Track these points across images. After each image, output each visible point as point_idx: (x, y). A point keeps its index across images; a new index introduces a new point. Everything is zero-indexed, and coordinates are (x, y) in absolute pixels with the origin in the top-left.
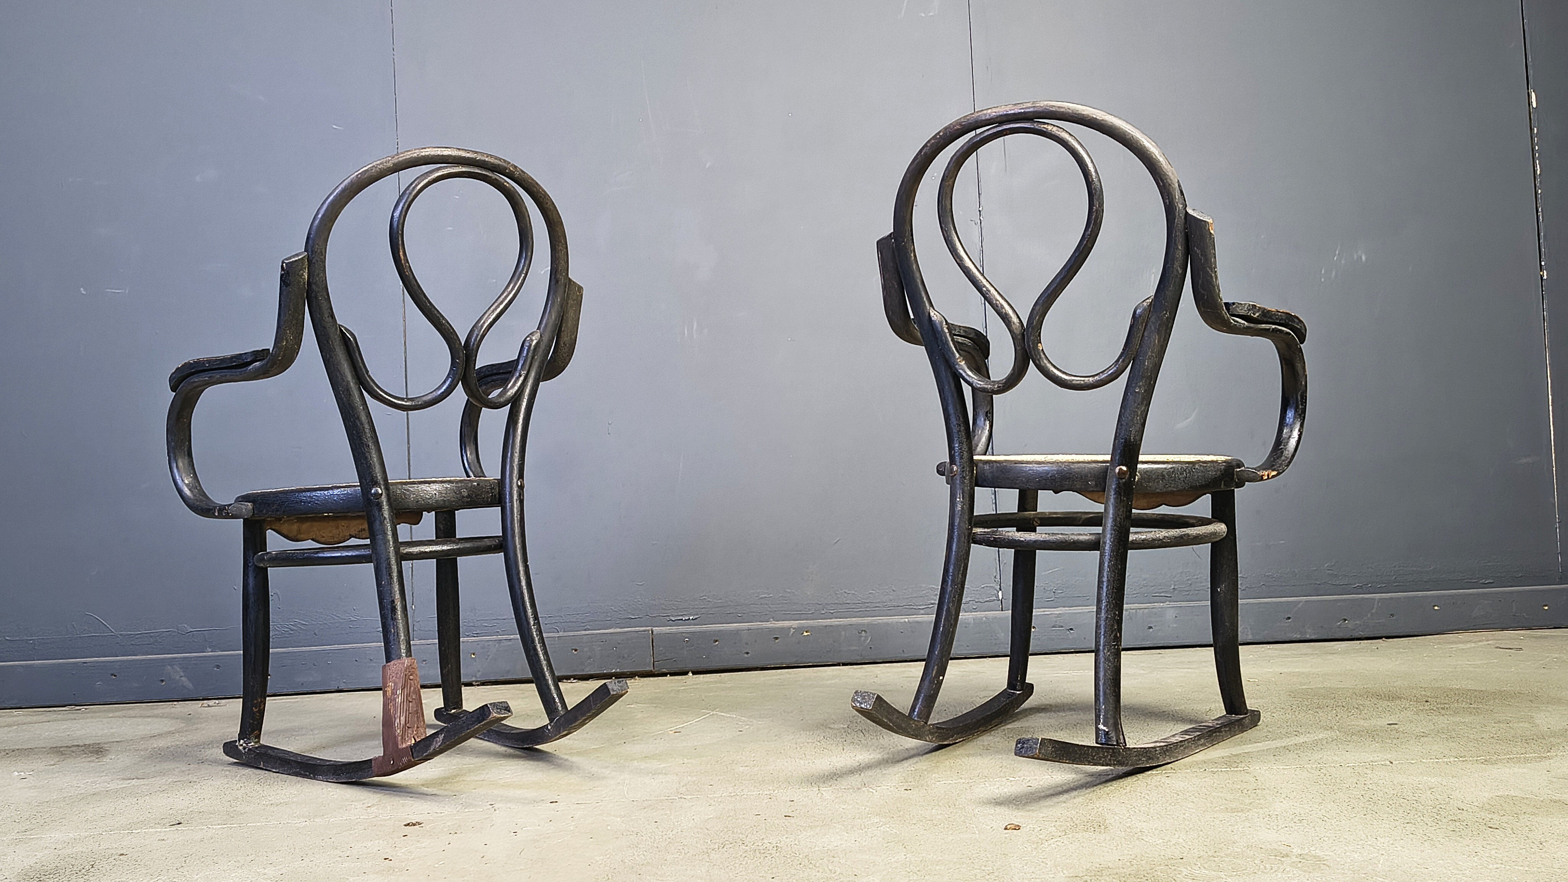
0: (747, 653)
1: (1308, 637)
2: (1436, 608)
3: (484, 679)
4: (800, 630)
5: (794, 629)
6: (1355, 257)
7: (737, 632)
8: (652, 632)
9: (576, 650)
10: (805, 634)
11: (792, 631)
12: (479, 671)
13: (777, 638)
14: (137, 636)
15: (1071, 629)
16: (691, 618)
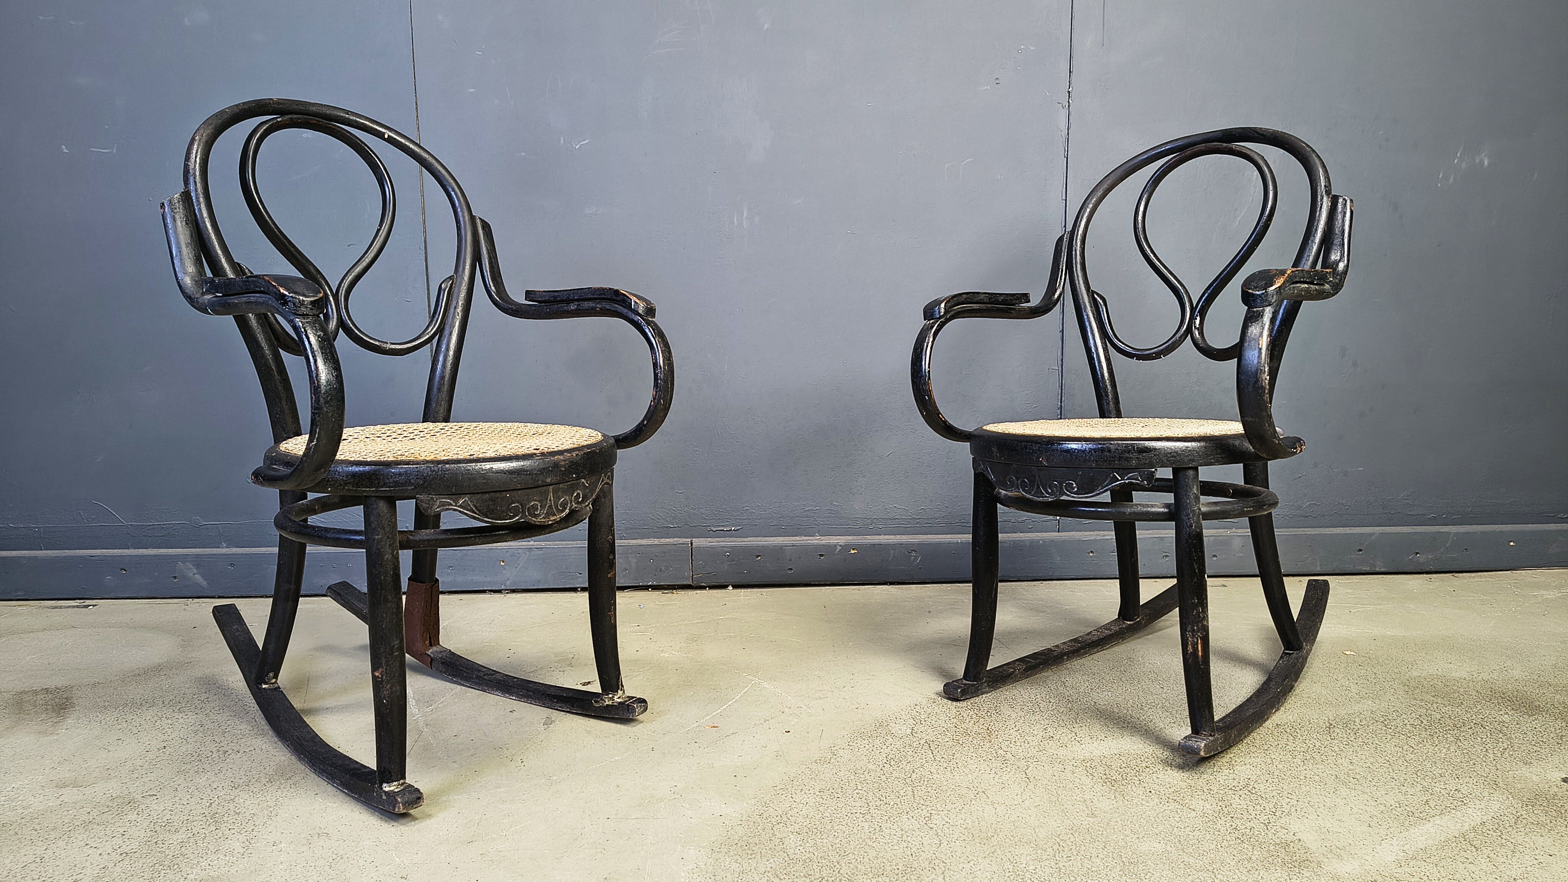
0: (791, 569)
1: (1377, 569)
2: (1512, 544)
3: (514, 587)
4: (846, 547)
6: (1477, 161)
7: (782, 547)
8: (692, 544)
10: (853, 550)
11: (839, 547)
13: (822, 555)
14: (148, 528)
16: (733, 528)
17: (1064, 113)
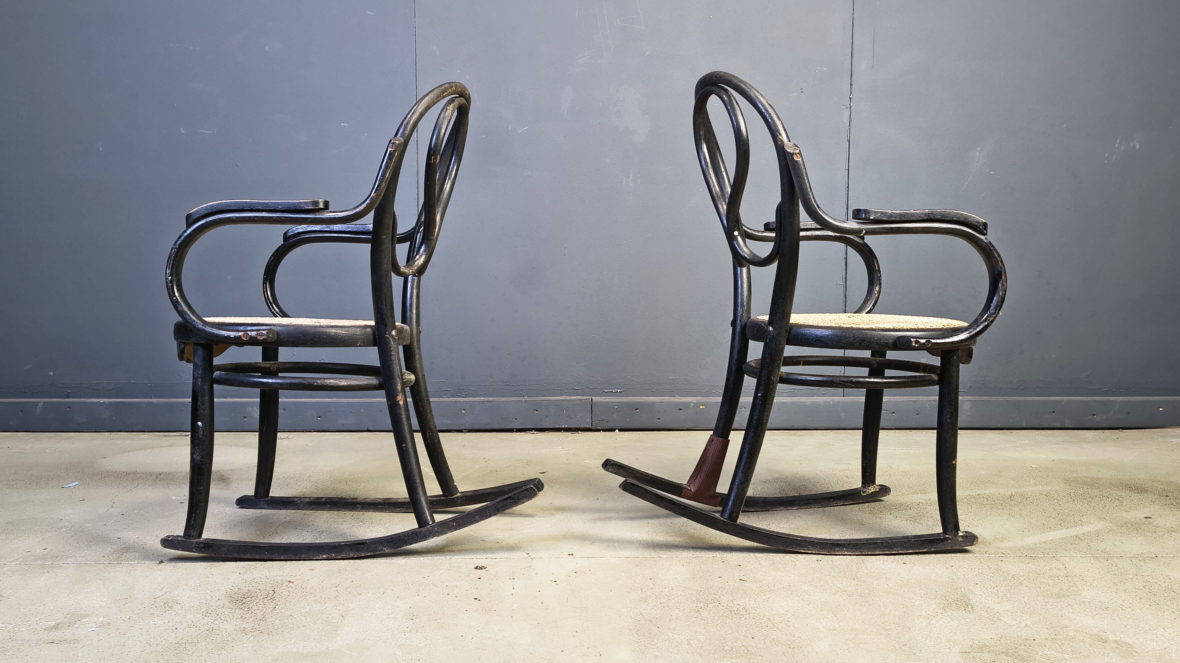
0: (659, 419)
1: (1066, 426)
2: (1161, 409)
3: (471, 428)
4: (697, 404)
5: (693, 403)
6: (1132, 145)
7: (653, 404)
8: (592, 400)
9: (537, 411)
10: (701, 407)
11: (692, 404)
12: (467, 423)
13: (680, 409)
15: (894, 413)
16: (619, 391)
17: (847, 112)
